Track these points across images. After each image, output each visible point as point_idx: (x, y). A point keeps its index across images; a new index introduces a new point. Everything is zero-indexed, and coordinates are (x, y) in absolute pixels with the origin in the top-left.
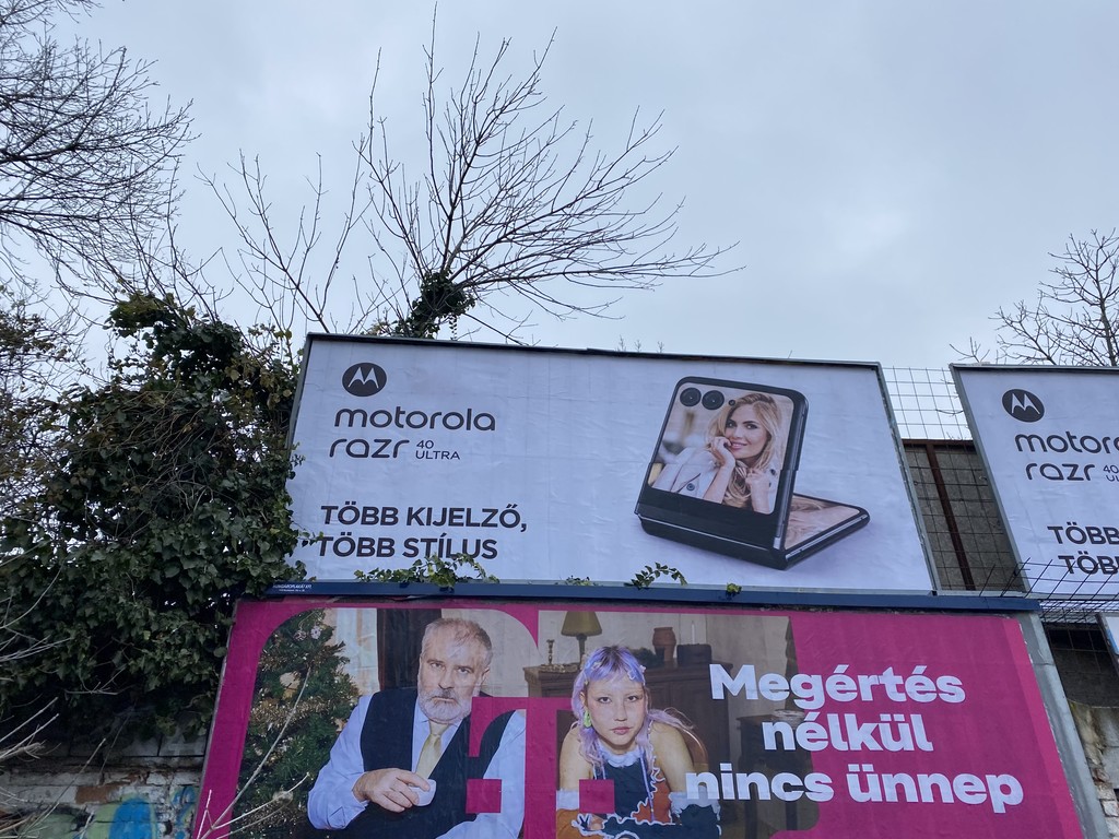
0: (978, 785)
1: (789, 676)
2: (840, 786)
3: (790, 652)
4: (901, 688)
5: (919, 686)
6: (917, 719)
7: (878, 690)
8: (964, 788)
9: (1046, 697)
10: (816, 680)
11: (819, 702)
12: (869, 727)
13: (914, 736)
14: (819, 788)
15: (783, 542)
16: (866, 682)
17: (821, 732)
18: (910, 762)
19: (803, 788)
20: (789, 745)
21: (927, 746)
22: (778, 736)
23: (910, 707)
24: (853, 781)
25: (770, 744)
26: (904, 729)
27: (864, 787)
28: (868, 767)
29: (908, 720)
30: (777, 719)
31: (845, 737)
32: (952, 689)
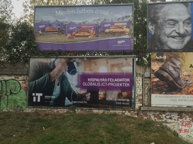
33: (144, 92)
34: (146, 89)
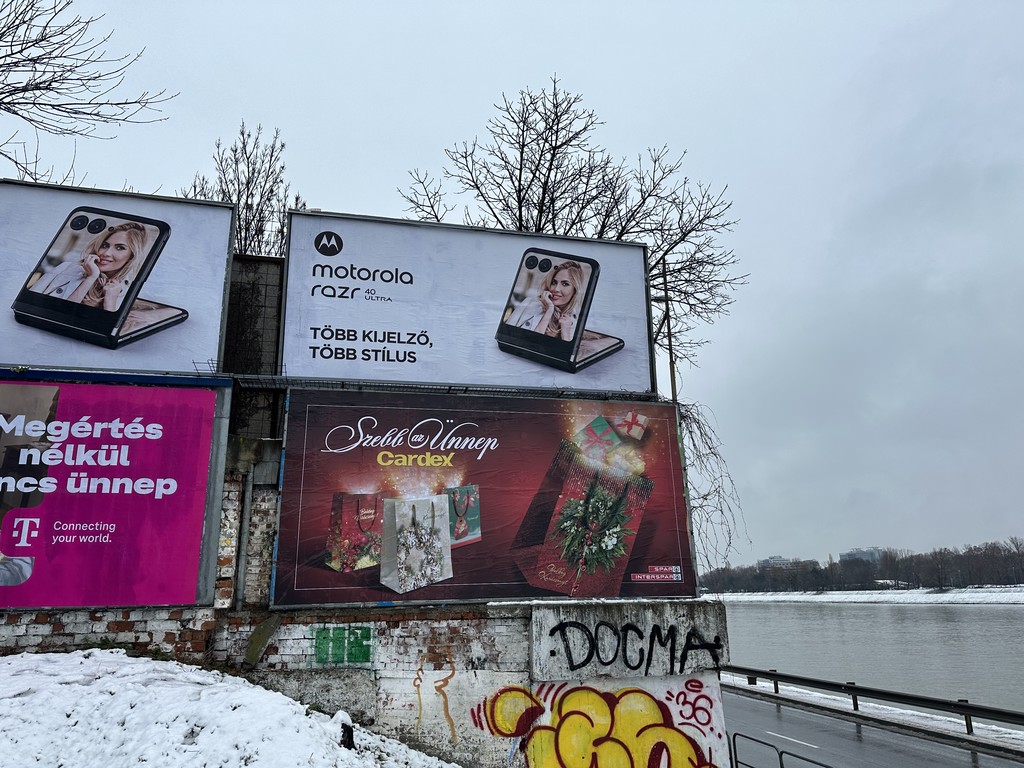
0: (151, 483)
1: (47, 423)
2: (62, 484)
3: (53, 409)
4: (121, 431)
5: (135, 430)
6: (125, 449)
7: (106, 432)
8: (142, 486)
9: (215, 436)
10: (66, 425)
11: (64, 437)
12: (92, 452)
13: (121, 457)
14: (48, 485)
15: (119, 331)
16: (99, 427)
17: (60, 454)
18: (112, 472)
19: (38, 486)
20: (35, 462)
21: (125, 462)
22: (30, 457)
23: (125, 441)
24: (71, 483)
25: (23, 461)
26: (115, 454)
27: (77, 485)
28: (83, 474)
29: (119, 449)
30: (33, 447)
31: (74, 458)
32: (155, 431)
33: (244, 547)
34: (257, 533)
